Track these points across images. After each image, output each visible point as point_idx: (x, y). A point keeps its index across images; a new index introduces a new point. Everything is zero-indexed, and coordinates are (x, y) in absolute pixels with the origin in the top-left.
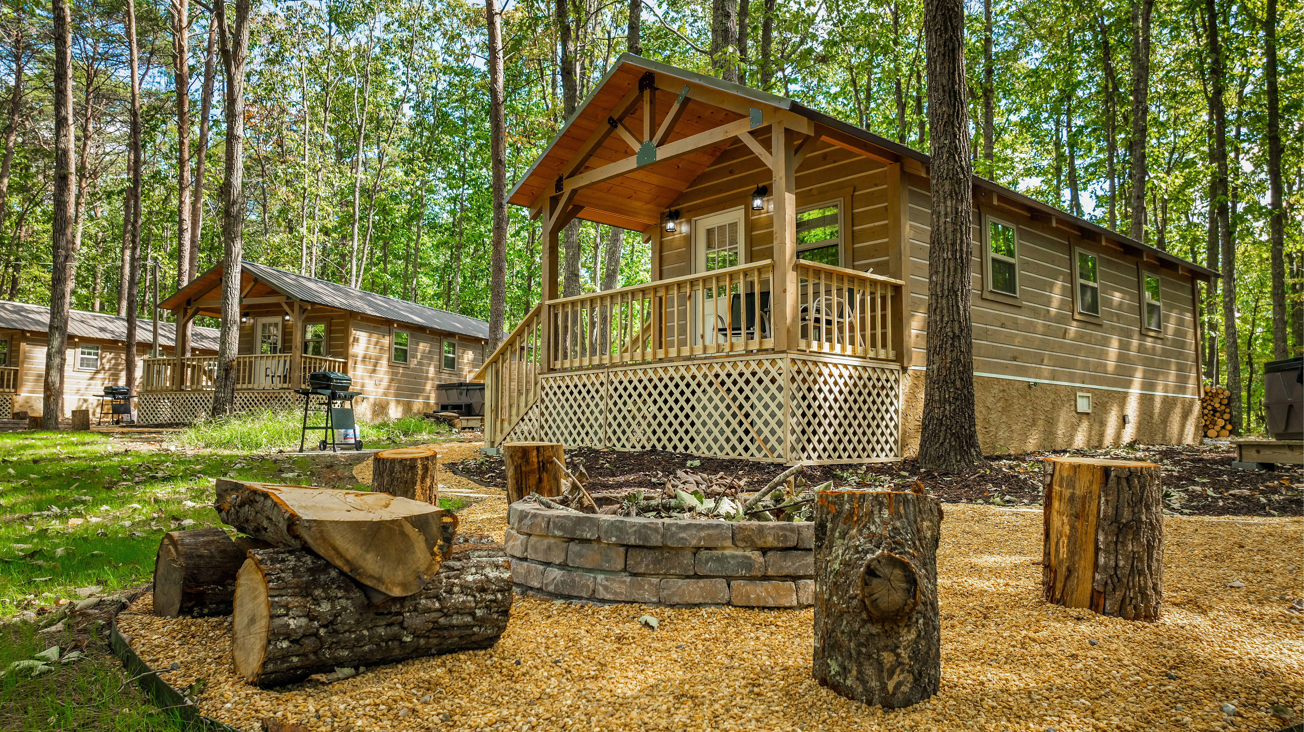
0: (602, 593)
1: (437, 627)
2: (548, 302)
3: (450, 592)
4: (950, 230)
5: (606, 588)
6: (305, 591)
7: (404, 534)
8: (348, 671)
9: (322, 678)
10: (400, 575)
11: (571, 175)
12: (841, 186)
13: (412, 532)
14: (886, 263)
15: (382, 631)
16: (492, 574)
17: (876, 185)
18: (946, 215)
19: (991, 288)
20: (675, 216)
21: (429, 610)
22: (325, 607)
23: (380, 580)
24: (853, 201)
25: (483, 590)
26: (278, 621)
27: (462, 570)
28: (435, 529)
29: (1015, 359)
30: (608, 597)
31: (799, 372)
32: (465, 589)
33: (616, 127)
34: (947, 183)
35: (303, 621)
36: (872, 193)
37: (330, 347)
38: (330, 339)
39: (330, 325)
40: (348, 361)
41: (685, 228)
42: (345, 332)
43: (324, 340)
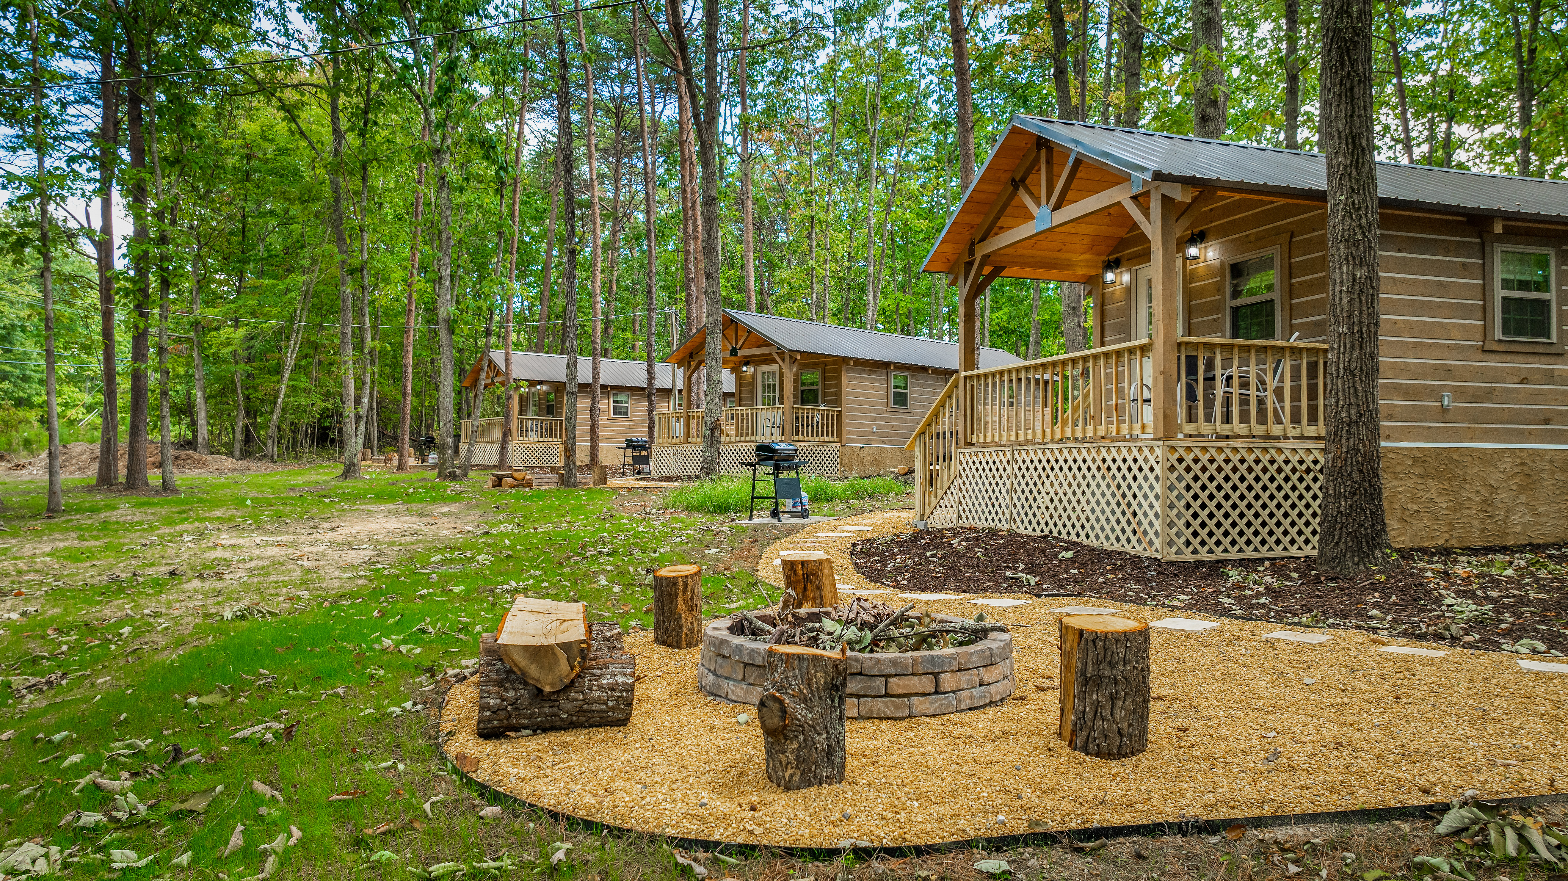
0: (731, 696)
1: (582, 711)
2: (963, 374)
3: (591, 690)
4: (1345, 301)
5: (733, 692)
6: (500, 684)
7: (554, 654)
8: (528, 732)
9: (512, 734)
10: (550, 678)
11: (982, 240)
12: (1277, 232)
13: (560, 652)
15: (547, 710)
16: (620, 679)
17: (1314, 230)
18: (1342, 283)
19: (1498, 334)
20: (1113, 264)
21: (576, 700)
22: (511, 694)
23: (538, 680)
24: (1291, 249)
25: (613, 689)
26: (484, 700)
27: (600, 676)
28: (576, 650)
29: (1547, 422)
31: (1180, 460)
32: (601, 688)
33: (1017, 189)
35: (498, 701)
36: (1310, 239)
37: (825, 394)
38: (825, 386)
39: (824, 372)
40: (843, 409)
41: (1126, 278)
42: (839, 378)
43: (819, 387)
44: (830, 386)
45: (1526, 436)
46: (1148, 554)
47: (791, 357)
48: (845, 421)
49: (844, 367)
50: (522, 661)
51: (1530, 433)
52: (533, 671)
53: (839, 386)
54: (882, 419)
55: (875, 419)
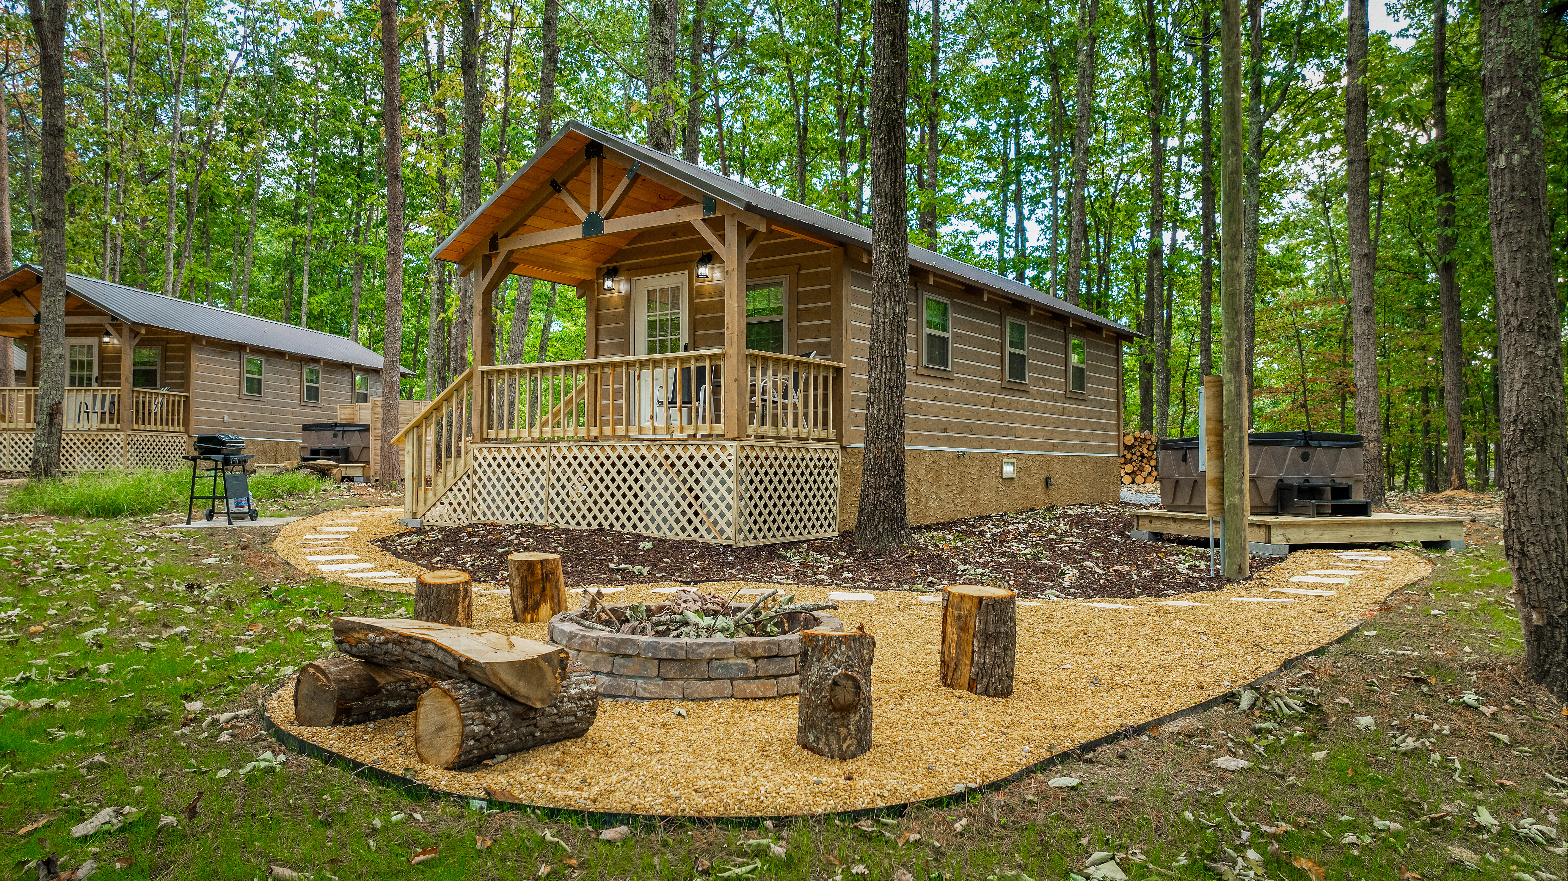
0: (641, 693)
1: (555, 725)
2: (481, 368)
3: (562, 702)
4: (888, 330)
5: (644, 689)
6: (481, 708)
7: (539, 667)
8: (503, 757)
9: (490, 762)
10: (539, 694)
11: (506, 236)
12: (785, 264)
13: (545, 665)
14: (828, 344)
15: (523, 730)
16: (586, 688)
17: (820, 266)
18: (885, 316)
19: (925, 363)
20: (612, 273)
21: (551, 715)
22: (493, 717)
23: (528, 698)
24: (798, 280)
25: (581, 699)
26: (468, 729)
27: (567, 686)
28: (556, 662)
29: (945, 430)
30: (646, 695)
31: (747, 458)
32: (571, 699)
33: (559, 191)
34: (886, 286)
35: (482, 727)
36: (817, 274)
37: (165, 377)
38: (166, 367)
39: (165, 350)
40: (191, 395)
41: (623, 287)
42: (186, 359)
43: (158, 368)
44: (174, 367)
45: (935, 441)
46: (719, 542)
47: (131, 330)
48: (194, 408)
49: (194, 346)
50: (509, 679)
51: (937, 438)
52: (522, 688)
53: (186, 367)
54: (234, 407)
55: (225, 407)
